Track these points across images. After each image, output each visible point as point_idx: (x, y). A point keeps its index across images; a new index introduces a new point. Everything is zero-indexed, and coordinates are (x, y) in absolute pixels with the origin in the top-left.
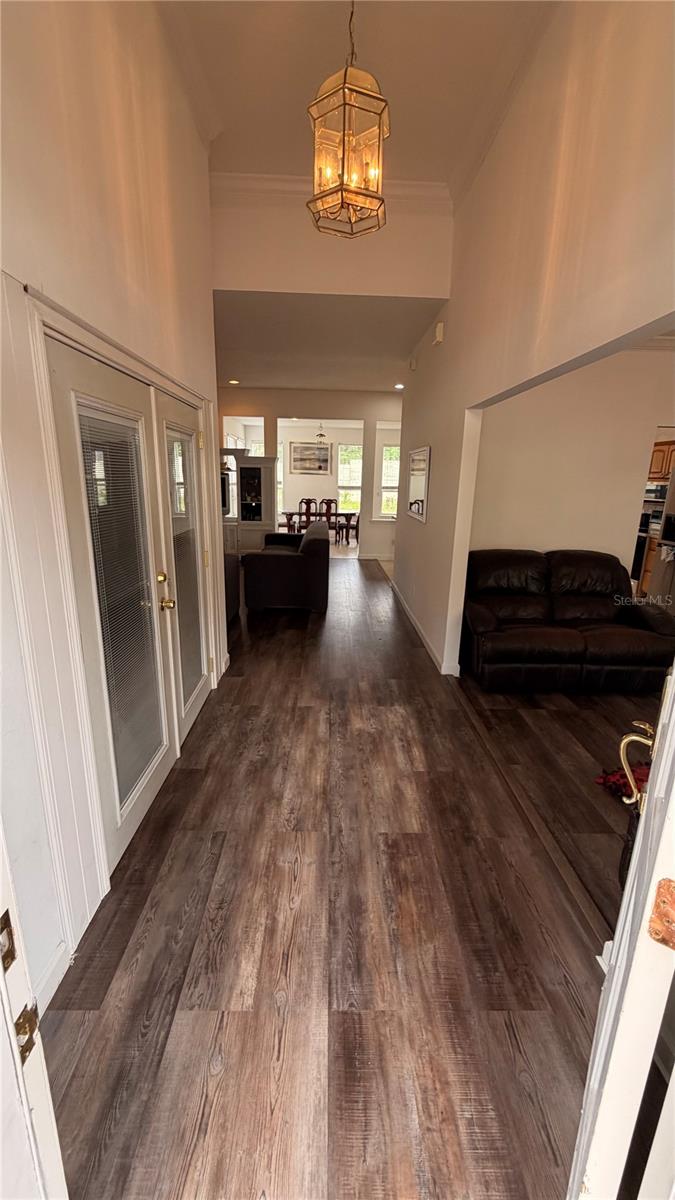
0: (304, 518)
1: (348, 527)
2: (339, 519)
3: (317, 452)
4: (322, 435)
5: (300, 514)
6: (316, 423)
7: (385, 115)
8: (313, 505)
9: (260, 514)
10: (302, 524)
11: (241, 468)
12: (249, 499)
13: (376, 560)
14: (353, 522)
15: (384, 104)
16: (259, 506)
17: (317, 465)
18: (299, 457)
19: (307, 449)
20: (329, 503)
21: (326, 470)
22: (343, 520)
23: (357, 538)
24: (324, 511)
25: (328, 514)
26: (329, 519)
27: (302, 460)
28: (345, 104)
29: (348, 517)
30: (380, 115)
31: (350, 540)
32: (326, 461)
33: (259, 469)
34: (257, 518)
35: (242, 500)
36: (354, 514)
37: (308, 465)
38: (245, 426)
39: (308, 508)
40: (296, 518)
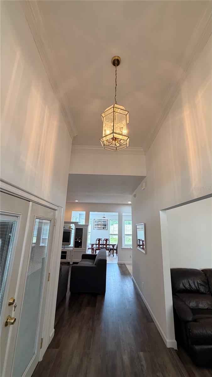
0: (97, 246)
1: (113, 250)
2: (110, 246)
3: (103, 222)
4: (104, 217)
5: (96, 245)
6: (103, 213)
7: (128, 115)
8: (101, 241)
9: (81, 245)
10: (97, 248)
11: (76, 228)
12: (78, 239)
13: (125, 264)
14: (115, 248)
15: (127, 112)
16: (81, 242)
17: (103, 227)
18: (97, 224)
19: (99, 221)
20: (106, 240)
21: (106, 228)
22: (111, 247)
23: (117, 254)
24: (105, 243)
25: (106, 245)
26: (106, 246)
27: (98, 225)
28: (114, 111)
29: (113, 246)
30: (126, 115)
31: (114, 254)
32: (106, 225)
33: (83, 229)
34: (80, 247)
35: (75, 240)
36: (115, 245)
37: (99, 226)
38: (80, 214)
39: (99, 242)
40: (95, 246)
